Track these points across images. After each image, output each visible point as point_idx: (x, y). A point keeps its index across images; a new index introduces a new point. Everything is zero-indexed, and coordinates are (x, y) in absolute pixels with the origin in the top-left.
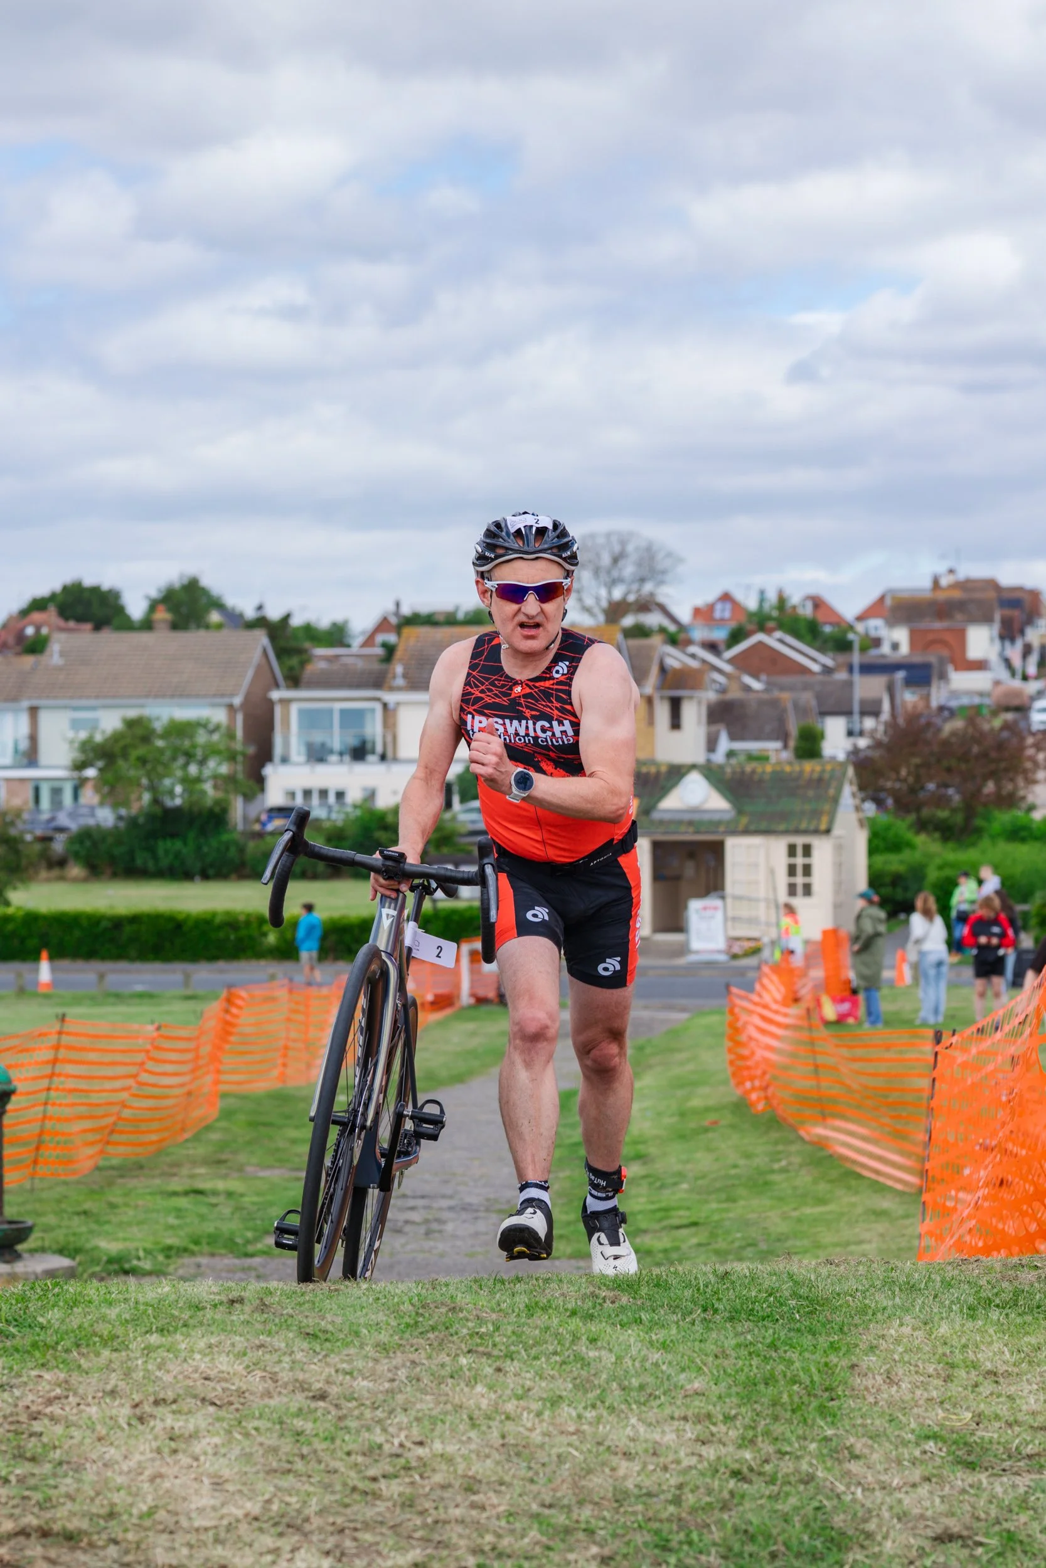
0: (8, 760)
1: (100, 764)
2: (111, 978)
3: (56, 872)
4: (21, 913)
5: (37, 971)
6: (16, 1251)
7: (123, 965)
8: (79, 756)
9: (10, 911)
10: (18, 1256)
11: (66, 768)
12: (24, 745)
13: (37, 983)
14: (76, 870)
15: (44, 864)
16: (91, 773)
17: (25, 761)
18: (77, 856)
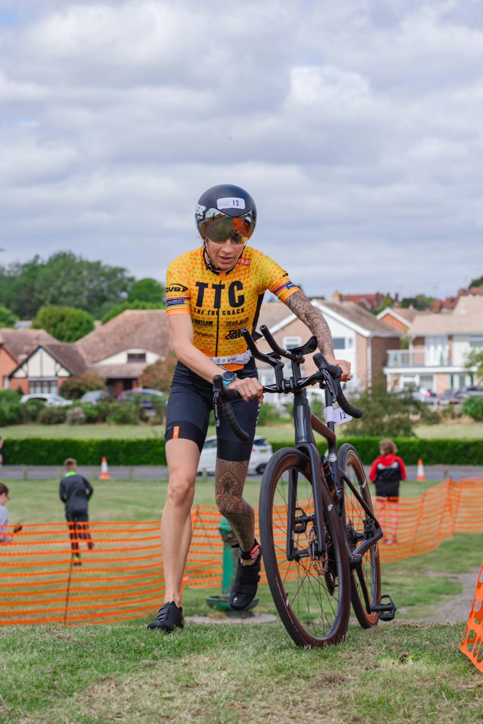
0: (437, 363)
1: (479, 364)
2: (451, 473)
3: (456, 420)
4: (417, 441)
5: (416, 470)
6: (251, 613)
7: (470, 467)
8: (467, 361)
9: (412, 439)
10: (251, 615)
11: (460, 367)
12: (446, 355)
13: (416, 477)
14: (467, 419)
15: (449, 415)
16: (474, 369)
17: (446, 363)
18: (466, 412)
